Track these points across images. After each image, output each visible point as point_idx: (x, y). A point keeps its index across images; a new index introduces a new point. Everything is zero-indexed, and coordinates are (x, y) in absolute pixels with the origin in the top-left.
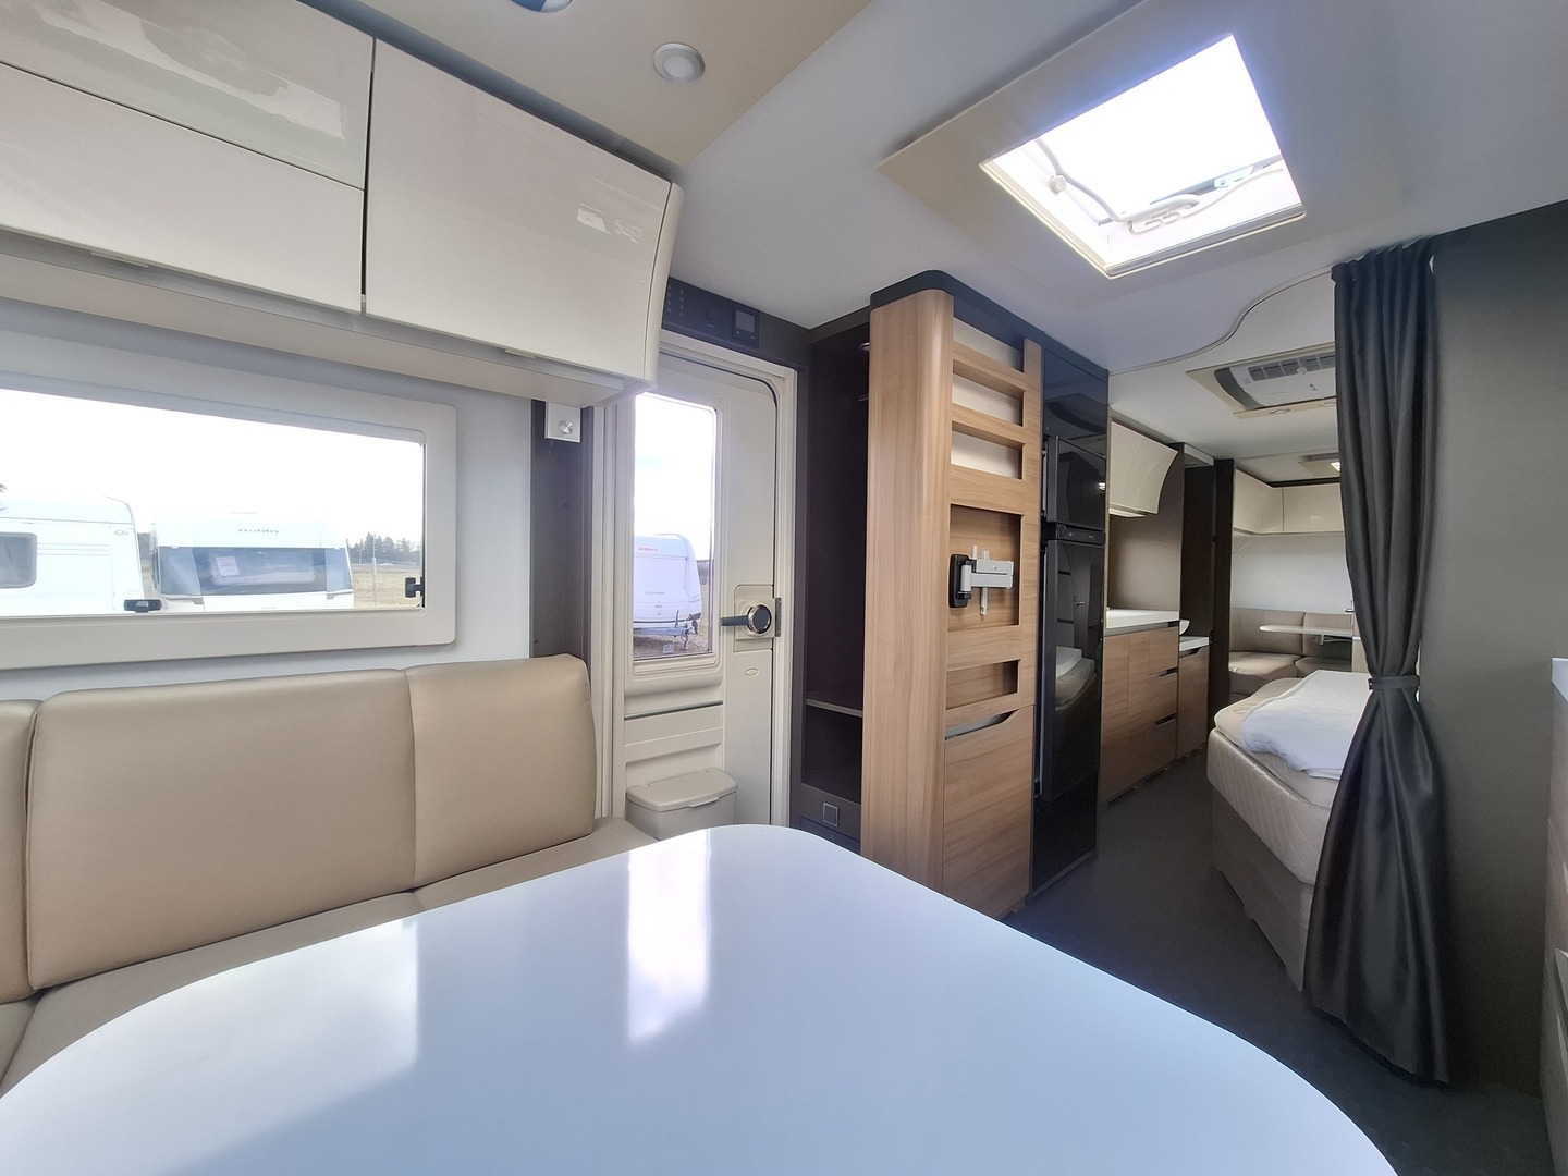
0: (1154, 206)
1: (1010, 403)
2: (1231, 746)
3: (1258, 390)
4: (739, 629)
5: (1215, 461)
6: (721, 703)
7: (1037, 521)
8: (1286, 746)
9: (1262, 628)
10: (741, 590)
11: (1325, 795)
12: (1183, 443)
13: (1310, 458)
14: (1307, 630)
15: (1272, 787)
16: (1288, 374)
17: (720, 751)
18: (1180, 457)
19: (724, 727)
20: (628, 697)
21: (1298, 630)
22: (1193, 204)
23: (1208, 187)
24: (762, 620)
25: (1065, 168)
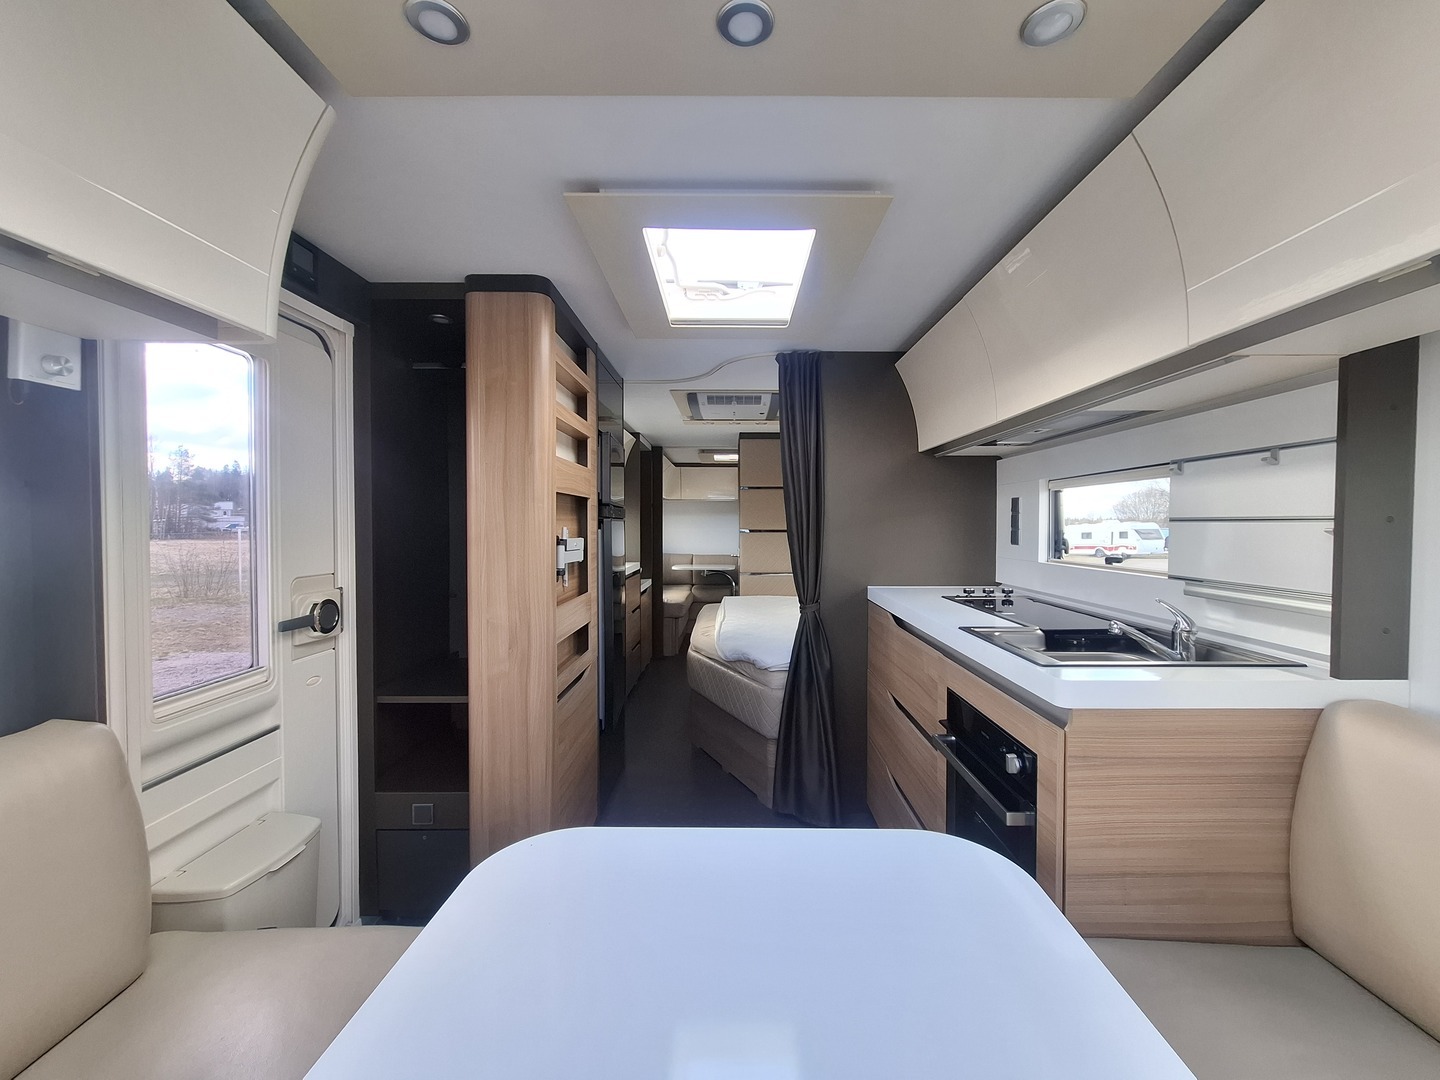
0: (701, 284)
1: (574, 400)
2: (707, 660)
3: (707, 410)
4: (300, 632)
5: (652, 447)
6: (276, 728)
7: (596, 503)
8: (755, 655)
9: (673, 568)
10: (301, 583)
11: (780, 681)
12: (639, 433)
13: (703, 451)
14: (695, 567)
15: (745, 683)
16: (727, 403)
17: (281, 785)
18: (638, 442)
19: (282, 757)
20: (148, 756)
21: (689, 567)
22: (725, 294)
23: (734, 285)
24: (327, 617)
25: (668, 243)
